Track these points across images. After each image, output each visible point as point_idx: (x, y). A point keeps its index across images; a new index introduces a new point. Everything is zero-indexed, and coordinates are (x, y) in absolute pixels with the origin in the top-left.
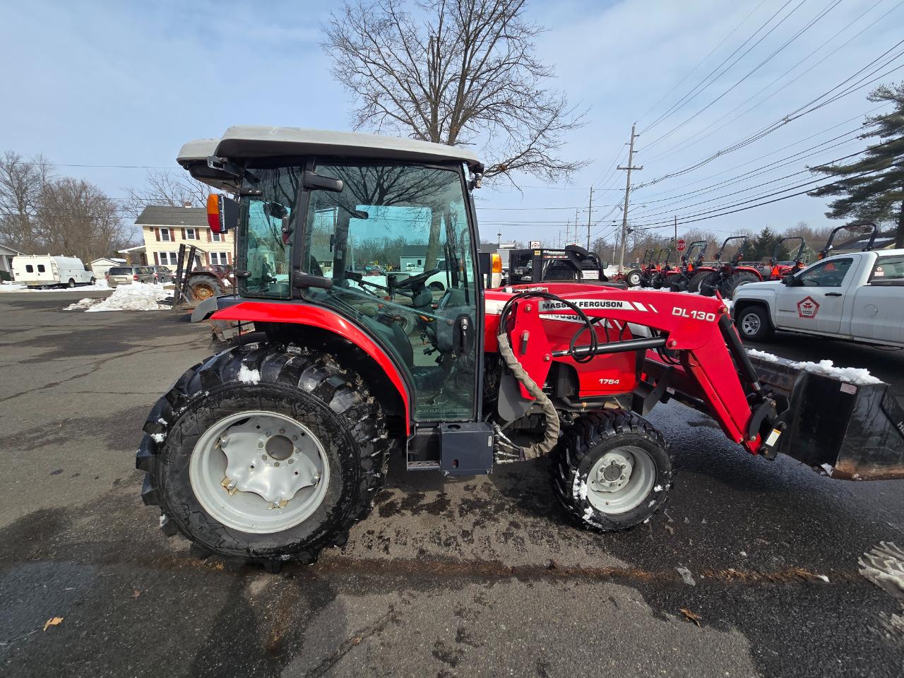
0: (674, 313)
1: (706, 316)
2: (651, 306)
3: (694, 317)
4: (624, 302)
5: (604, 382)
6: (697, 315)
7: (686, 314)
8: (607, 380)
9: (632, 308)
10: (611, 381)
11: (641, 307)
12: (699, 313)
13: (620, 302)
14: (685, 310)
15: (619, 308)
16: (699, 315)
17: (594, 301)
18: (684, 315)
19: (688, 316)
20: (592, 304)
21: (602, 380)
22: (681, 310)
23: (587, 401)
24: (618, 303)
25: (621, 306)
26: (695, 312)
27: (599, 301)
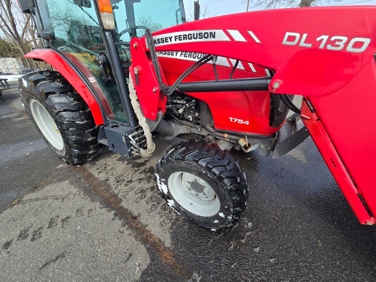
0: (285, 42)
1: (346, 44)
2: (251, 33)
3: (322, 46)
4: (216, 31)
5: (233, 120)
6: (329, 42)
7: (306, 42)
8: (237, 120)
9: (227, 39)
10: (241, 121)
11: (237, 36)
12: (333, 39)
13: (213, 31)
14: (305, 36)
15: (212, 39)
16: (333, 43)
17: (187, 33)
18: (302, 44)
19: (309, 46)
20: (185, 37)
21: (231, 119)
22: (297, 35)
23: (229, 134)
24: (211, 33)
25: (214, 37)
26: (325, 38)
27: (192, 32)
